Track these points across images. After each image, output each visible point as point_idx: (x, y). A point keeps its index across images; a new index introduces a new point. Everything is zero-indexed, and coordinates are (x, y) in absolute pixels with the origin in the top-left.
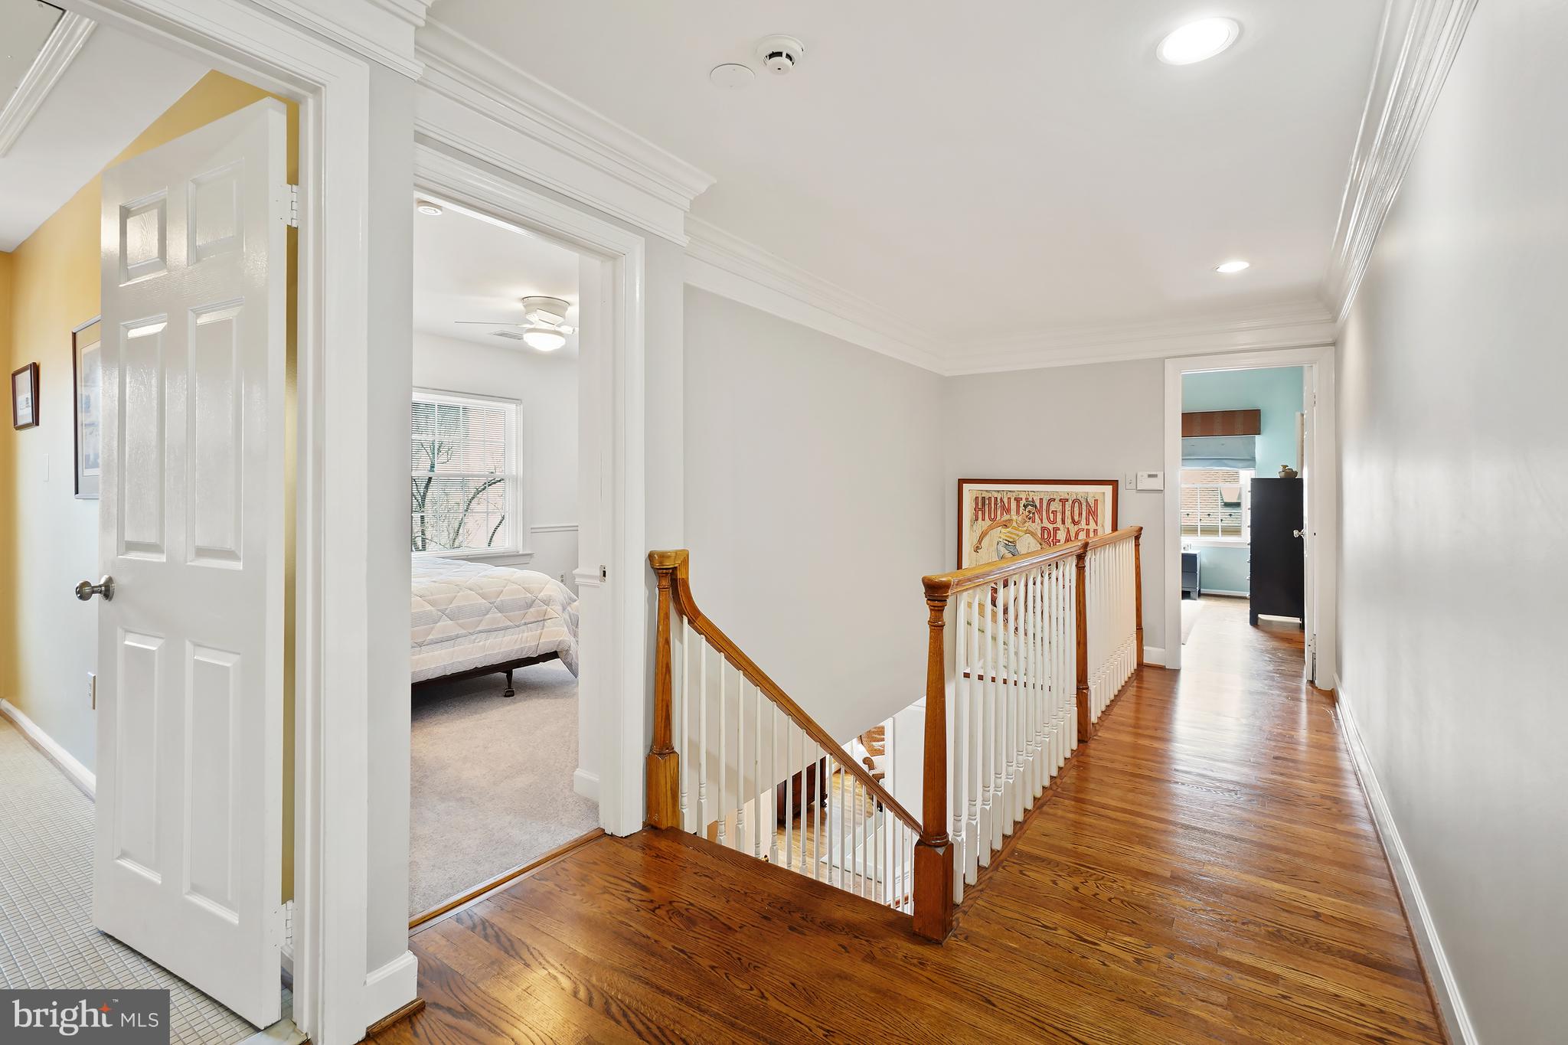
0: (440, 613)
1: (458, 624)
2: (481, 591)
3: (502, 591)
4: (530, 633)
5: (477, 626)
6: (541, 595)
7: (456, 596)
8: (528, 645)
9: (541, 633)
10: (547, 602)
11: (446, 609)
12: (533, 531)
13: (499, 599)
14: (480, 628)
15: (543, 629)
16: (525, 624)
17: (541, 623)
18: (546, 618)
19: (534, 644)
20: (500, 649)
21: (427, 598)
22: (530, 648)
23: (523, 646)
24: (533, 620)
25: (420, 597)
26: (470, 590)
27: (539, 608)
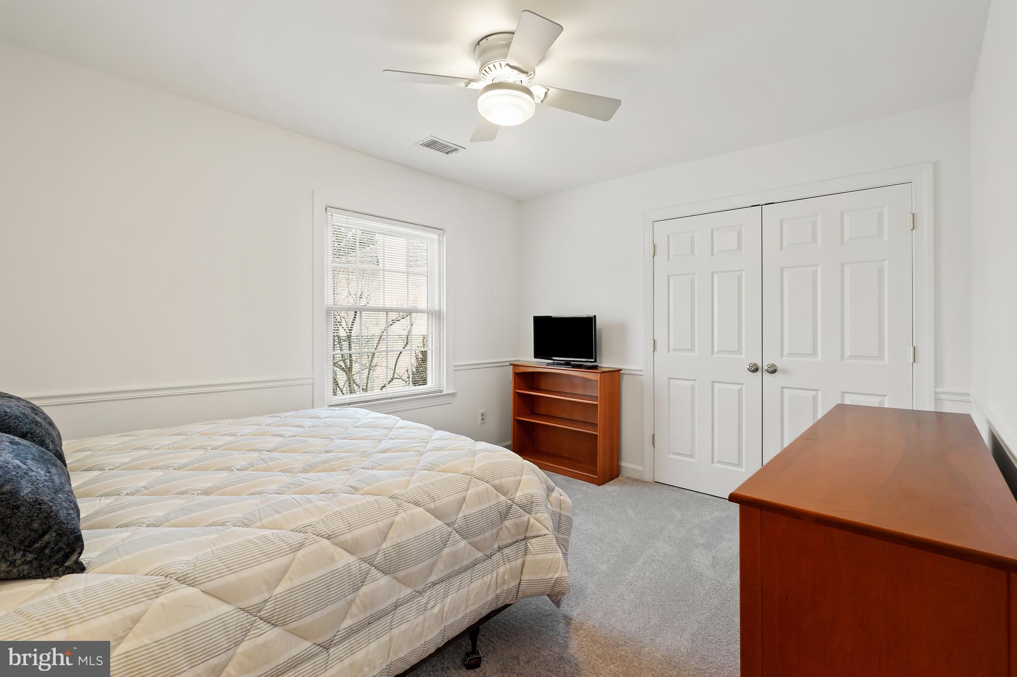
0: (365, 566)
1: (397, 579)
2: (432, 505)
3: (464, 499)
4: (508, 566)
5: (427, 577)
6: (519, 495)
7: (392, 524)
8: (505, 588)
9: (523, 564)
10: (528, 507)
11: (377, 554)
12: (456, 368)
13: (461, 515)
14: (433, 578)
15: (526, 553)
16: (500, 549)
17: (522, 545)
18: (528, 535)
19: (514, 584)
20: (467, 607)
21: (341, 538)
22: (509, 591)
23: (498, 592)
24: (510, 541)
25: (329, 538)
26: (417, 504)
27: (518, 520)
